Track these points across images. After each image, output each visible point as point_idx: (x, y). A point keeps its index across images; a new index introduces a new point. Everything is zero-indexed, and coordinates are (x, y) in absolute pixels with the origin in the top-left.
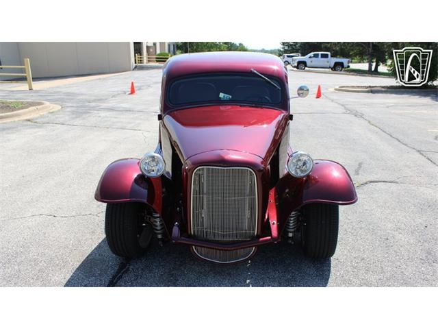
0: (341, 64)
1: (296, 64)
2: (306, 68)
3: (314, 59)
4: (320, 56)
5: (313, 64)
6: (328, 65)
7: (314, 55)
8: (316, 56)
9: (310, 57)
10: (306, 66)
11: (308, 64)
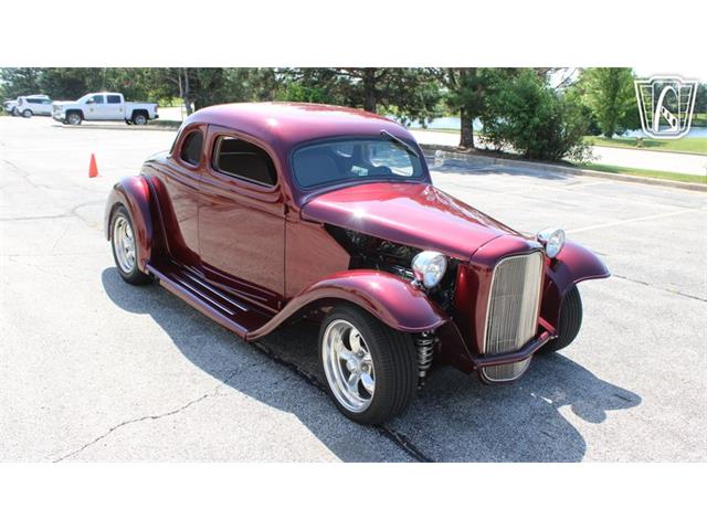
0: (144, 113)
1: (64, 116)
2: (83, 122)
3: (94, 105)
4: (105, 100)
5: (96, 114)
6: (121, 115)
7: (95, 97)
8: (98, 100)
9: (88, 102)
10: (82, 118)
11: (86, 114)
